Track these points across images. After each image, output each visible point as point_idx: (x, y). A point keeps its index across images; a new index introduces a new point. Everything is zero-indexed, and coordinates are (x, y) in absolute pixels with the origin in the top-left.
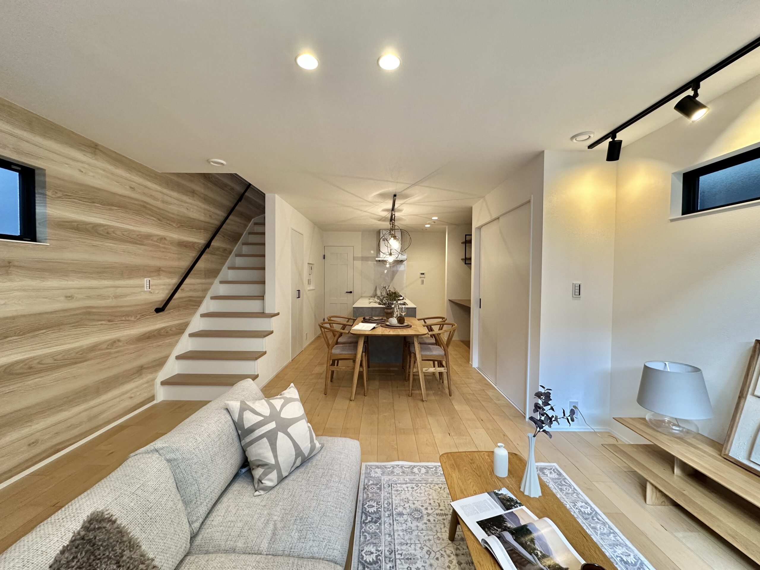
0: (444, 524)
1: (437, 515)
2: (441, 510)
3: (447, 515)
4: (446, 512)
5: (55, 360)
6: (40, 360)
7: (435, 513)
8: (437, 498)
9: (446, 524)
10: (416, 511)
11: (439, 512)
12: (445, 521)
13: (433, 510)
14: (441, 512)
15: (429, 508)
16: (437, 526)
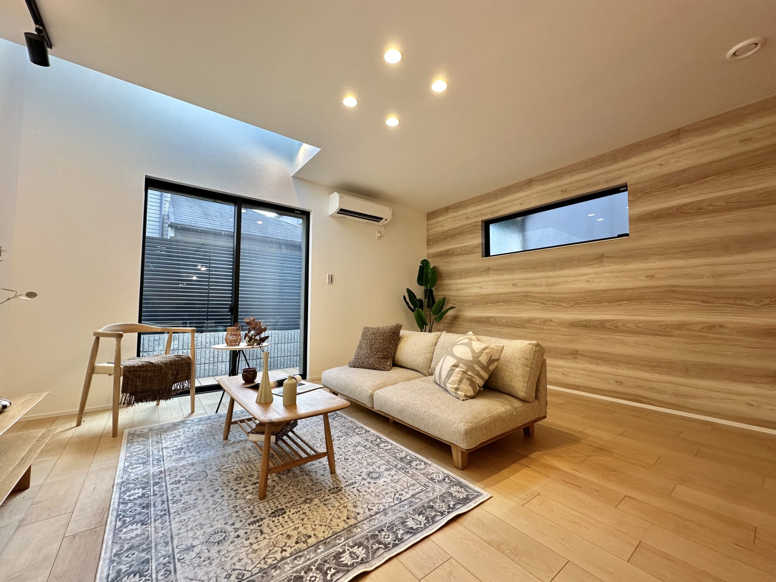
0: (344, 479)
1: (355, 482)
2: (354, 488)
3: (345, 486)
4: (348, 488)
5: (637, 327)
6: (625, 323)
7: (359, 483)
8: (365, 497)
9: (342, 479)
10: (378, 477)
11: (354, 486)
12: (345, 480)
13: (361, 484)
14: (353, 486)
15: (367, 484)
16: (350, 475)
